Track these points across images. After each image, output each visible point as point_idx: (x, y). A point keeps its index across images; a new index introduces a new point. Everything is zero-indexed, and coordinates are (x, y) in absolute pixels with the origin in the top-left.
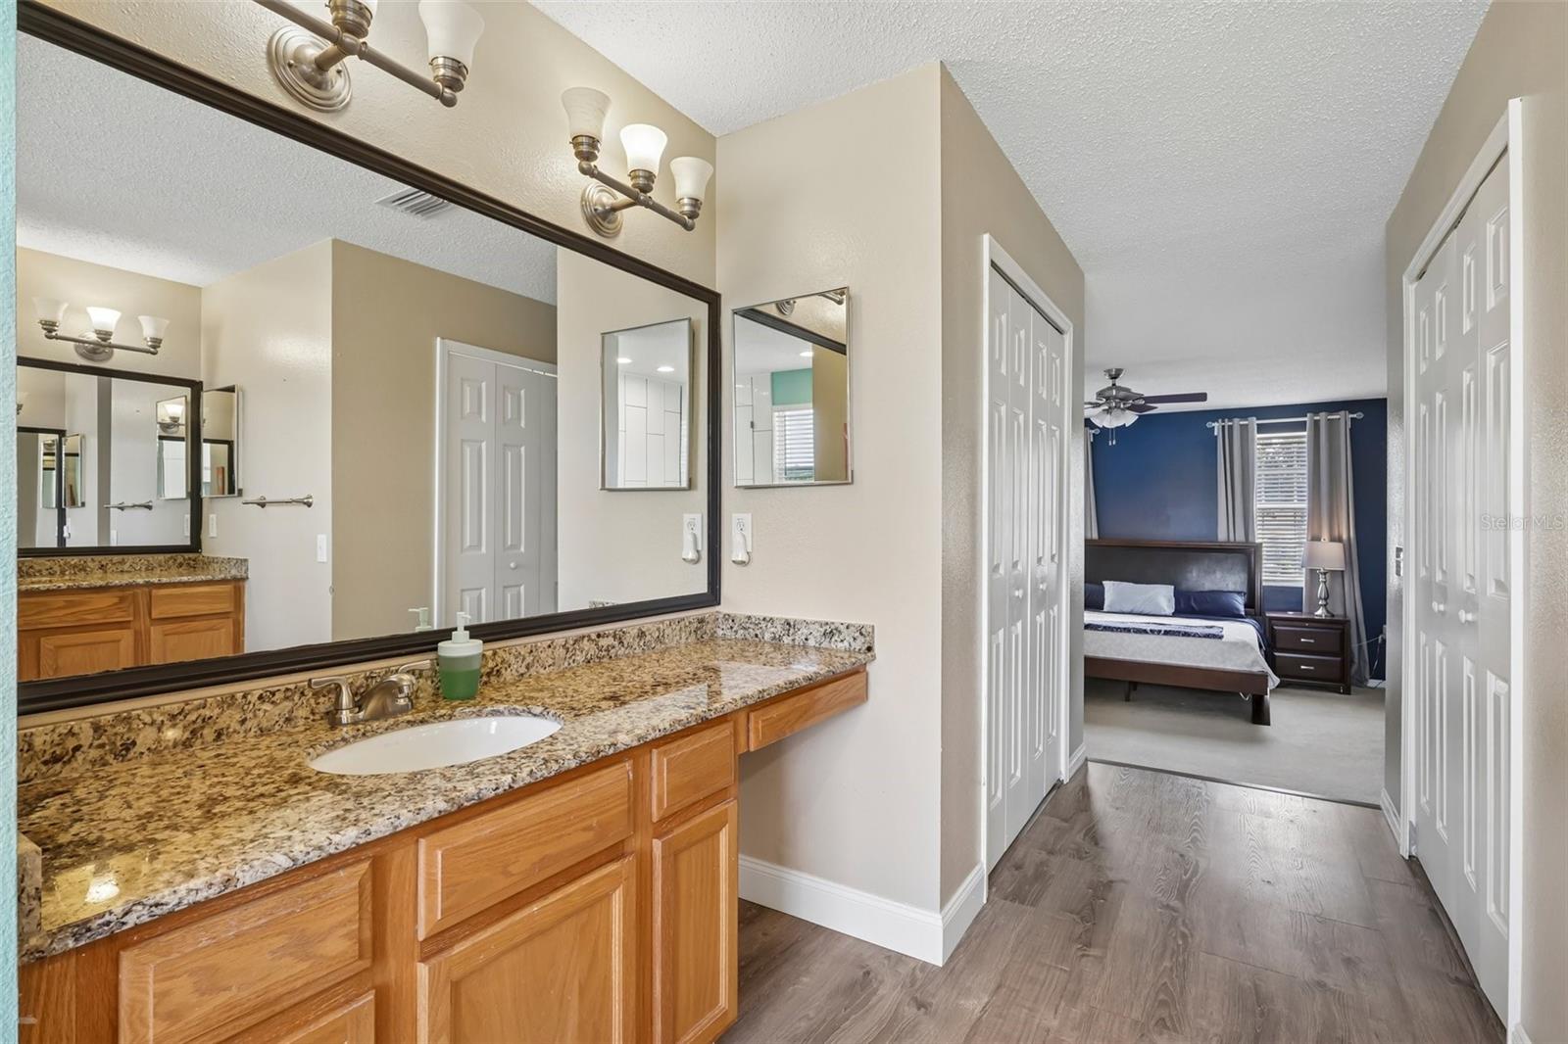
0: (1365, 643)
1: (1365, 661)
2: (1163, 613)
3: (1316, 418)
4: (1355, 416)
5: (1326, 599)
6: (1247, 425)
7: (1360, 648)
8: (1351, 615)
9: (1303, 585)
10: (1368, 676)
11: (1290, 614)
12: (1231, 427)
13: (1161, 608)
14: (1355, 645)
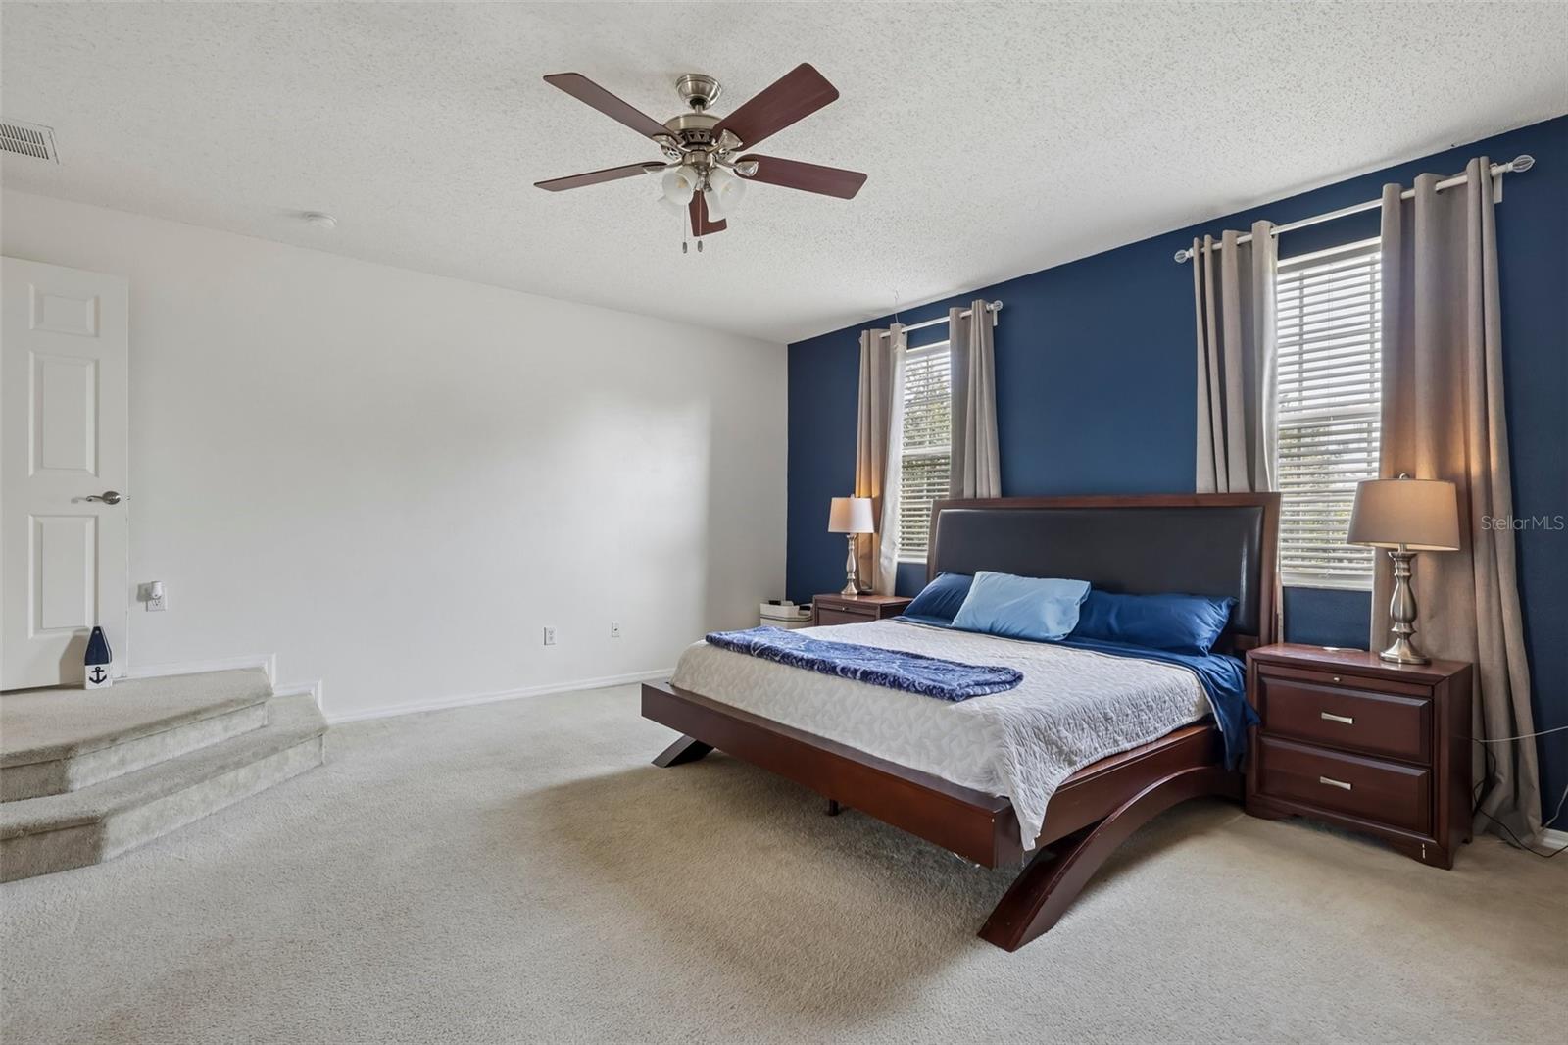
0: (1527, 734)
1: (1530, 785)
2: (1043, 635)
3: (1406, 195)
4: (1509, 167)
5: (1409, 621)
6: (1250, 243)
7: (1516, 748)
8: (1490, 663)
9: (1369, 585)
10: (1535, 822)
11: (1330, 654)
12: (1217, 254)
13: (1042, 625)
14: (1501, 741)
